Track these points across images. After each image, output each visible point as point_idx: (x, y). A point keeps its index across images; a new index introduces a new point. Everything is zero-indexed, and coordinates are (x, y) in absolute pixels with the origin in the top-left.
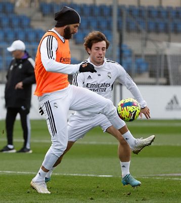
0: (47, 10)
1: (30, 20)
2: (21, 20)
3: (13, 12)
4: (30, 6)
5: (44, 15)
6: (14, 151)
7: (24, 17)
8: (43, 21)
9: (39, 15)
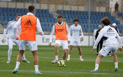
0: (120, 15)
1: (115, 17)
2: (112, 18)
3: (110, 15)
4: (115, 14)
5: (119, 16)
6: (111, 55)
7: (113, 17)
8: (119, 18)
9: (118, 16)
